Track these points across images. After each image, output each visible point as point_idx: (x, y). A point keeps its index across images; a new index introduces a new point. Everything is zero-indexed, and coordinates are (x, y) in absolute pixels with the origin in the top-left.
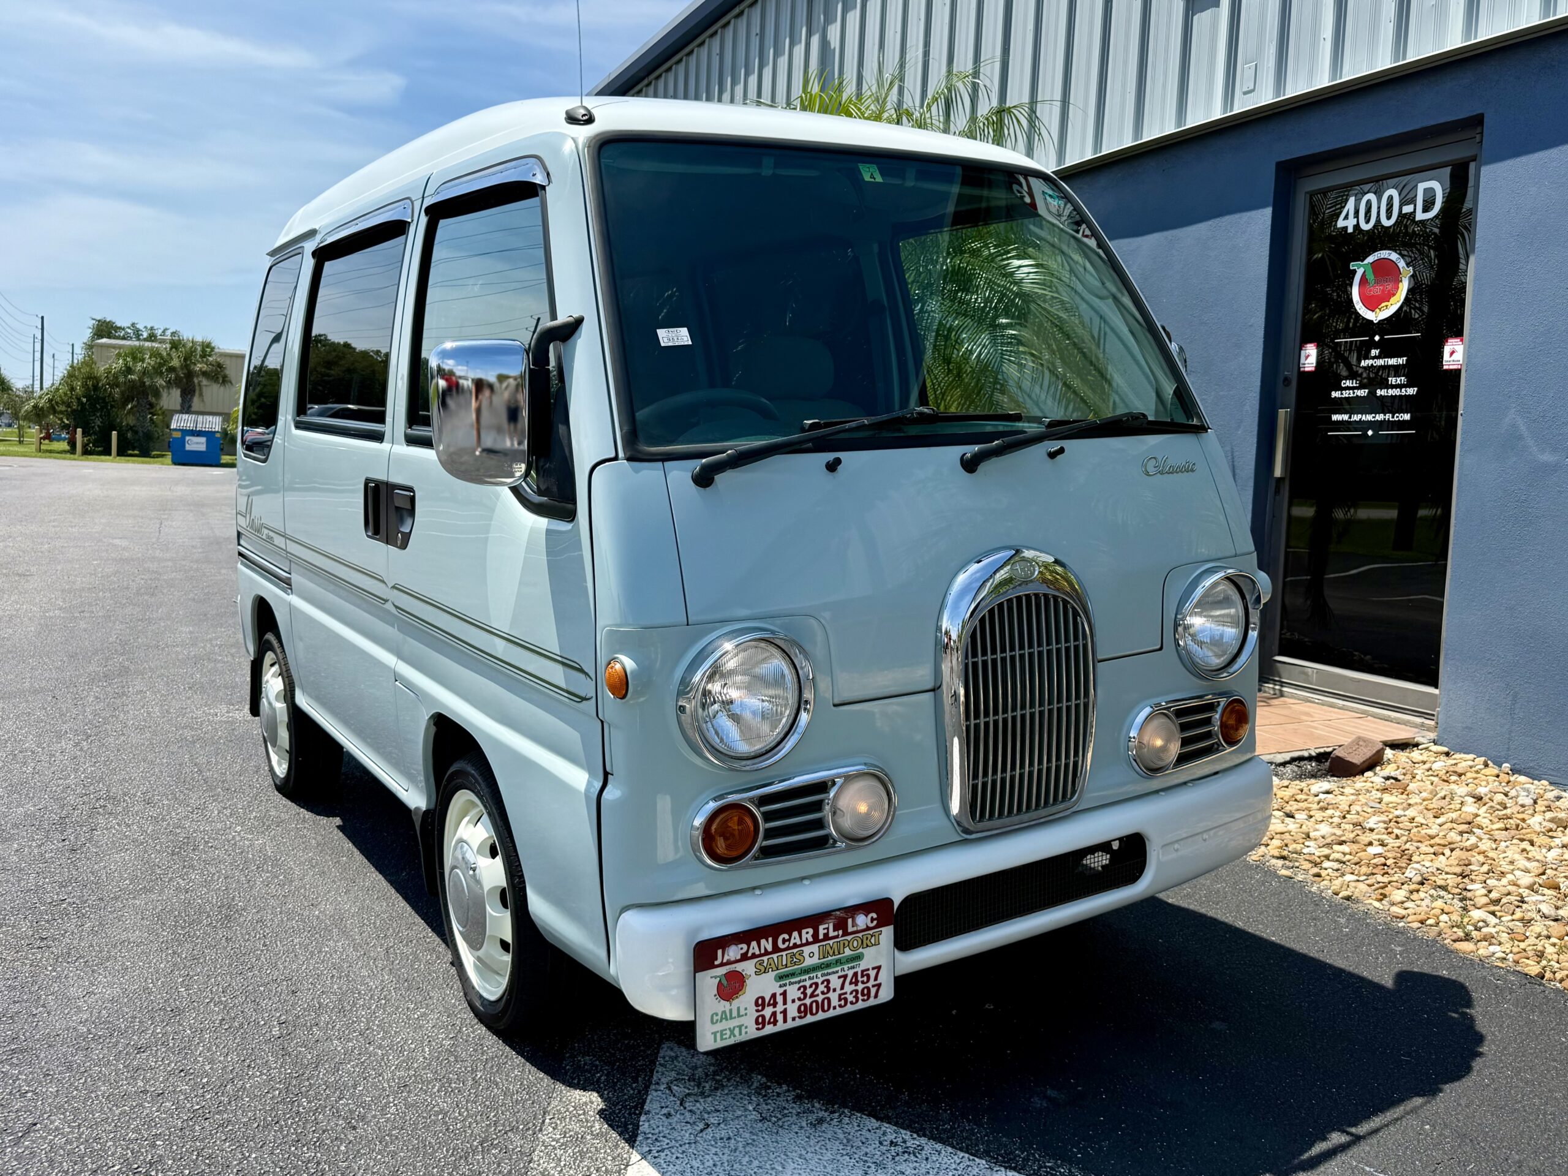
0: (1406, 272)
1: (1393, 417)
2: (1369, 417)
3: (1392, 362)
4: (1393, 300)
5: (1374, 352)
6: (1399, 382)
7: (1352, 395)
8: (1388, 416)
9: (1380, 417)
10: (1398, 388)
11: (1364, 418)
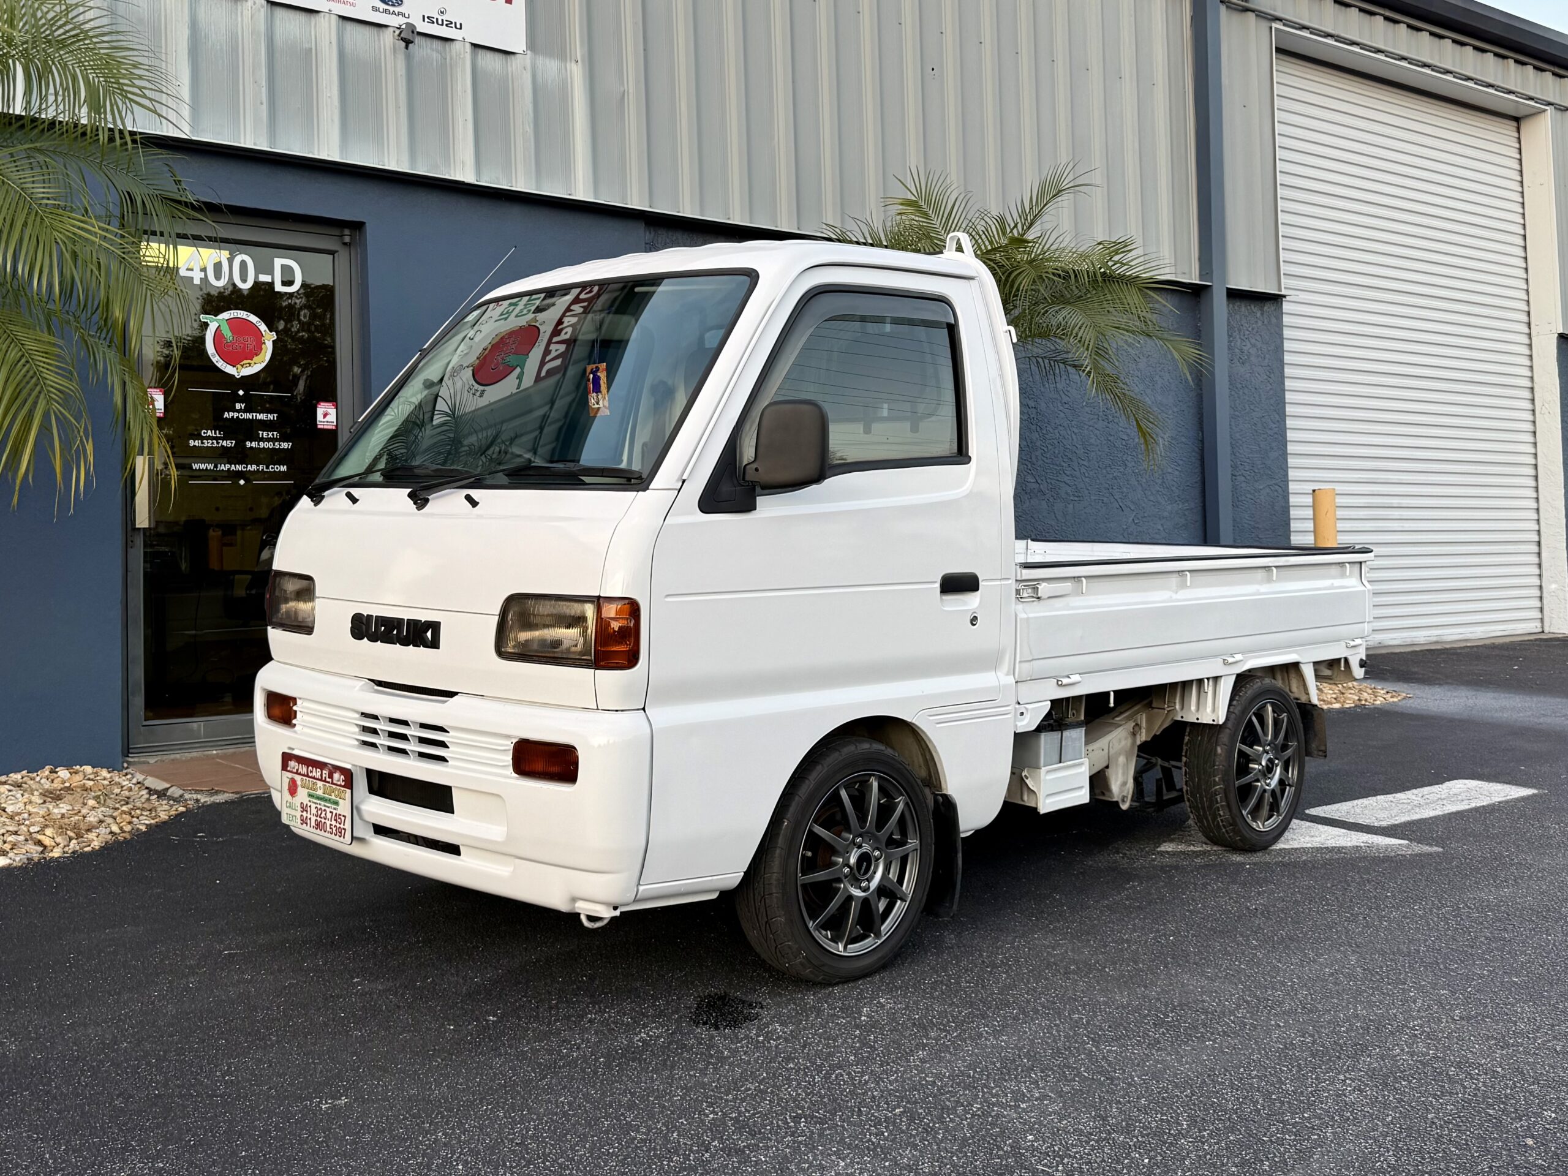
0: (269, 338)
1: (267, 468)
2: (239, 468)
3: (260, 416)
4: (256, 359)
5: (238, 406)
6: (270, 435)
7: (215, 445)
8: (261, 467)
9: (254, 467)
10: (267, 441)
11: (233, 468)
